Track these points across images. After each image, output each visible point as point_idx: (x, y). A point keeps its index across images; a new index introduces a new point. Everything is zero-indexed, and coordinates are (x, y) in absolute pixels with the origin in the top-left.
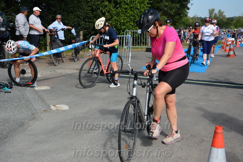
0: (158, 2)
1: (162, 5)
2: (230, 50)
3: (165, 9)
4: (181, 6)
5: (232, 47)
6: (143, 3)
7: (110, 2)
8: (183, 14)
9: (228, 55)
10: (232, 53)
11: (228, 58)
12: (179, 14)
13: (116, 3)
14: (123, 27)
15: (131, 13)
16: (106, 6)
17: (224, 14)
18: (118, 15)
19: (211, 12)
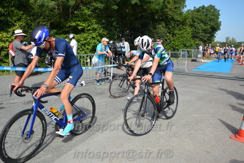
0: (197, 33)
1: (199, 35)
3: (201, 37)
4: (211, 35)
6: (188, 33)
7: (170, 33)
8: (212, 40)
11: (242, 66)
12: (209, 40)
13: (173, 34)
14: (177, 48)
15: (181, 39)
16: (168, 36)
17: (235, 40)
18: (174, 41)
19: (227, 39)
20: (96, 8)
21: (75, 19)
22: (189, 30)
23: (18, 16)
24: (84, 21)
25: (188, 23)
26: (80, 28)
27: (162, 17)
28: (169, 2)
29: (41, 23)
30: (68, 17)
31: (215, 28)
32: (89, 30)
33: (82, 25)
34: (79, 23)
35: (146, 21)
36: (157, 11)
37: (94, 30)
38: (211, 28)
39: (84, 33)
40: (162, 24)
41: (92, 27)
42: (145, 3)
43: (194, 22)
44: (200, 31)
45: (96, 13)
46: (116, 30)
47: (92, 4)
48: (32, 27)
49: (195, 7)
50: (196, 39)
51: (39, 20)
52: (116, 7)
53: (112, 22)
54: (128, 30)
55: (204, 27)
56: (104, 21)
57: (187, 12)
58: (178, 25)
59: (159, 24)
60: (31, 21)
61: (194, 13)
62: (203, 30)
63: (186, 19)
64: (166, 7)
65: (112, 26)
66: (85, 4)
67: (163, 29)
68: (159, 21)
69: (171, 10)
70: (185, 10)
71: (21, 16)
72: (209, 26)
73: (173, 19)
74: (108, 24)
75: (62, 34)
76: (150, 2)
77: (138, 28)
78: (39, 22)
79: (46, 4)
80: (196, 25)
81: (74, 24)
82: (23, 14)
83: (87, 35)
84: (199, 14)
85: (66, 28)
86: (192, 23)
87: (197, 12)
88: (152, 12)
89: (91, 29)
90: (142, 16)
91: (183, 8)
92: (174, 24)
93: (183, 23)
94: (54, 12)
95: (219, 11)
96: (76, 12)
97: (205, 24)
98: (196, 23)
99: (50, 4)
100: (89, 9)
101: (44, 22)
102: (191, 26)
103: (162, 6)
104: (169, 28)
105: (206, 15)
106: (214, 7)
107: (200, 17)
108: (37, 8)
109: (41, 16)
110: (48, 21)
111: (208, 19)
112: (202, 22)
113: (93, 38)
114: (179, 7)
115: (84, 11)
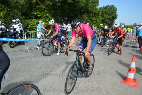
0: (105, 20)
1: (106, 21)
2: (129, 36)
3: (107, 22)
4: (112, 21)
5: (129, 35)
6: (100, 20)
7: (90, 20)
8: (113, 24)
9: (128, 38)
10: (129, 37)
12: (111, 24)
13: (92, 20)
15: (97, 23)
16: (89, 21)
18: (92, 24)
19: (121, 23)
20: (48, 5)
21: (36, 10)
22: (101, 18)
23: (1, 8)
24: (41, 12)
25: (100, 14)
26: (39, 16)
27: (86, 11)
28: (89, 3)
29: (16, 12)
30: (32, 10)
31: (115, 18)
32: (44, 17)
33: (40, 14)
34: (38, 13)
35: (77, 12)
36: (83, 7)
37: (47, 17)
38: (112, 17)
39: (41, 18)
40: (85, 15)
41: (46, 15)
42: (76, 3)
43: (103, 14)
44: (107, 19)
45: (48, 8)
46: (60, 17)
47: (46, 2)
48: (10, 14)
49: (104, 6)
50: (104, 23)
51: (14, 11)
52: (59, 4)
53: (57, 13)
54: (66, 17)
55: (108, 17)
56: (53, 12)
57: (99, 8)
58: (94, 15)
59: (84, 14)
60: (10, 11)
61: (103, 9)
62: (108, 19)
63: (99, 12)
64: (88, 5)
65: (57, 15)
66: (42, 2)
67: (86, 17)
68: (84, 13)
69: (91, 7)
70: (98, 7)
71: (3, 8)
72: (111, 17)
73: (92, 12)
74: (55, 14)
75: (28, 19)
76: (79, 2)
77: (72, 17)
78: (15, 12)
79: (19, 1)
80: (104, 16)
81: (35, 13)
82: (5, 7)
83: (43, 20)
84: (106, 9)
85: (31, 16)
86: (102, 14)
87: (105, 8)
88: (80, 7)
89: (45, 16)
90: (74, 10)
91: (98, 6)
92: (93, 15)
93: (97, 14)
94: (24, 6)
95: (116, 8)
96: (37, 7)
97: (109, 15)
98: (104, 15)
99: (21, 2)
100: (44, 5)
101: (18, 12)
102: (102, 16)
103: (86, 4)
104: (89, 17)
105: (110, 10)
106: (114, 6)
107: (106, 12)
108: (13, 4)
109: (16, 8)
110: (20, 12)
111: (111, 13)
112: (108, 14)
113: (46, 21)
114: (95, 5)
115: (41, 6)
